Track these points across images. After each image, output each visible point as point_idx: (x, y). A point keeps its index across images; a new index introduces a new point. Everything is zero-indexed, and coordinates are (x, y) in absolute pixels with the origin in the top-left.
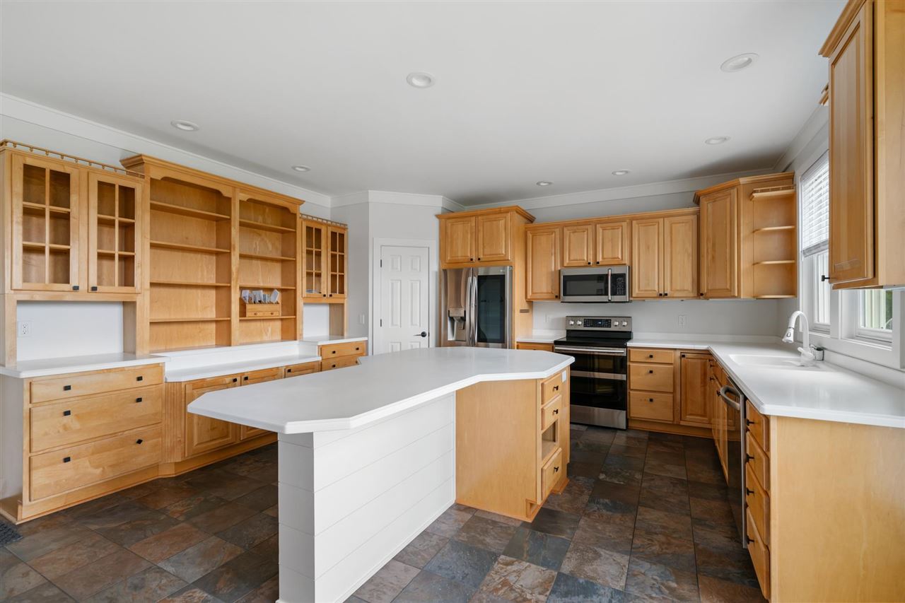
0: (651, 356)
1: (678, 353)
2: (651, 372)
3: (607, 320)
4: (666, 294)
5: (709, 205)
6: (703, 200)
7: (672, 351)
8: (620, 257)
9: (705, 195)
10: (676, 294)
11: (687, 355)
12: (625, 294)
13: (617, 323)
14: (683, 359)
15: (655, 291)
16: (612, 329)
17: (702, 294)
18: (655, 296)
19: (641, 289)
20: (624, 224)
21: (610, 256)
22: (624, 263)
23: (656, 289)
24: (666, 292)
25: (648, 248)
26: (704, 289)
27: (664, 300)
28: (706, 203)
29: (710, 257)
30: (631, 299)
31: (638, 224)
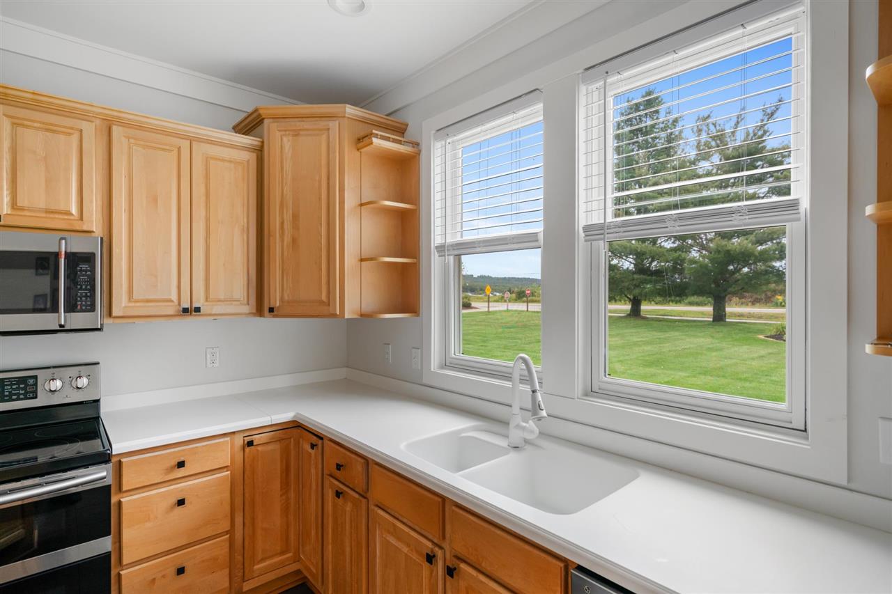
0: (181, 464)
1: (239, 441)
2: (181, 502)
3: (23, 380)
4: (198, 310)
5: (285, 139)
6: (271, 129)
7: (228, 439)
8: (74, 210)
9: (275, 118)
10: (217, 309)
11: (257, 439)
12: (92, 308)
13: (57, 384)
14: (247, 449)
15: (172, 301)
16: (42, 400)
17: (271, 310)
18: (171, 311)
19: (136, 296)
20: (89, 129)
21: (42, 205)
22: (85, 228)
23: (174, 297)
24: (195, 305)
25: (155, 200)
26: (275, 297)
27: (190, 320)
28: (278, 134)
29: (287, 239)
30: (107, 321)
31: (128, 138)
